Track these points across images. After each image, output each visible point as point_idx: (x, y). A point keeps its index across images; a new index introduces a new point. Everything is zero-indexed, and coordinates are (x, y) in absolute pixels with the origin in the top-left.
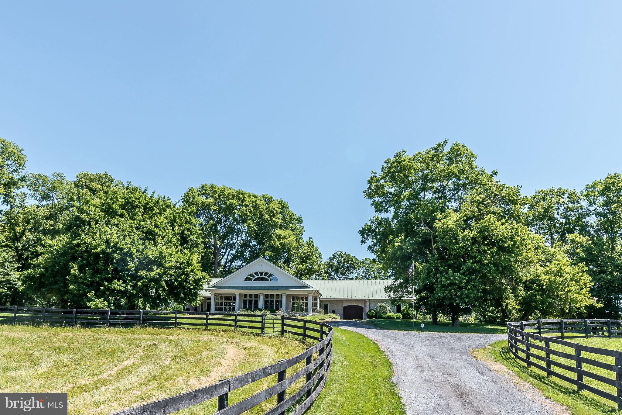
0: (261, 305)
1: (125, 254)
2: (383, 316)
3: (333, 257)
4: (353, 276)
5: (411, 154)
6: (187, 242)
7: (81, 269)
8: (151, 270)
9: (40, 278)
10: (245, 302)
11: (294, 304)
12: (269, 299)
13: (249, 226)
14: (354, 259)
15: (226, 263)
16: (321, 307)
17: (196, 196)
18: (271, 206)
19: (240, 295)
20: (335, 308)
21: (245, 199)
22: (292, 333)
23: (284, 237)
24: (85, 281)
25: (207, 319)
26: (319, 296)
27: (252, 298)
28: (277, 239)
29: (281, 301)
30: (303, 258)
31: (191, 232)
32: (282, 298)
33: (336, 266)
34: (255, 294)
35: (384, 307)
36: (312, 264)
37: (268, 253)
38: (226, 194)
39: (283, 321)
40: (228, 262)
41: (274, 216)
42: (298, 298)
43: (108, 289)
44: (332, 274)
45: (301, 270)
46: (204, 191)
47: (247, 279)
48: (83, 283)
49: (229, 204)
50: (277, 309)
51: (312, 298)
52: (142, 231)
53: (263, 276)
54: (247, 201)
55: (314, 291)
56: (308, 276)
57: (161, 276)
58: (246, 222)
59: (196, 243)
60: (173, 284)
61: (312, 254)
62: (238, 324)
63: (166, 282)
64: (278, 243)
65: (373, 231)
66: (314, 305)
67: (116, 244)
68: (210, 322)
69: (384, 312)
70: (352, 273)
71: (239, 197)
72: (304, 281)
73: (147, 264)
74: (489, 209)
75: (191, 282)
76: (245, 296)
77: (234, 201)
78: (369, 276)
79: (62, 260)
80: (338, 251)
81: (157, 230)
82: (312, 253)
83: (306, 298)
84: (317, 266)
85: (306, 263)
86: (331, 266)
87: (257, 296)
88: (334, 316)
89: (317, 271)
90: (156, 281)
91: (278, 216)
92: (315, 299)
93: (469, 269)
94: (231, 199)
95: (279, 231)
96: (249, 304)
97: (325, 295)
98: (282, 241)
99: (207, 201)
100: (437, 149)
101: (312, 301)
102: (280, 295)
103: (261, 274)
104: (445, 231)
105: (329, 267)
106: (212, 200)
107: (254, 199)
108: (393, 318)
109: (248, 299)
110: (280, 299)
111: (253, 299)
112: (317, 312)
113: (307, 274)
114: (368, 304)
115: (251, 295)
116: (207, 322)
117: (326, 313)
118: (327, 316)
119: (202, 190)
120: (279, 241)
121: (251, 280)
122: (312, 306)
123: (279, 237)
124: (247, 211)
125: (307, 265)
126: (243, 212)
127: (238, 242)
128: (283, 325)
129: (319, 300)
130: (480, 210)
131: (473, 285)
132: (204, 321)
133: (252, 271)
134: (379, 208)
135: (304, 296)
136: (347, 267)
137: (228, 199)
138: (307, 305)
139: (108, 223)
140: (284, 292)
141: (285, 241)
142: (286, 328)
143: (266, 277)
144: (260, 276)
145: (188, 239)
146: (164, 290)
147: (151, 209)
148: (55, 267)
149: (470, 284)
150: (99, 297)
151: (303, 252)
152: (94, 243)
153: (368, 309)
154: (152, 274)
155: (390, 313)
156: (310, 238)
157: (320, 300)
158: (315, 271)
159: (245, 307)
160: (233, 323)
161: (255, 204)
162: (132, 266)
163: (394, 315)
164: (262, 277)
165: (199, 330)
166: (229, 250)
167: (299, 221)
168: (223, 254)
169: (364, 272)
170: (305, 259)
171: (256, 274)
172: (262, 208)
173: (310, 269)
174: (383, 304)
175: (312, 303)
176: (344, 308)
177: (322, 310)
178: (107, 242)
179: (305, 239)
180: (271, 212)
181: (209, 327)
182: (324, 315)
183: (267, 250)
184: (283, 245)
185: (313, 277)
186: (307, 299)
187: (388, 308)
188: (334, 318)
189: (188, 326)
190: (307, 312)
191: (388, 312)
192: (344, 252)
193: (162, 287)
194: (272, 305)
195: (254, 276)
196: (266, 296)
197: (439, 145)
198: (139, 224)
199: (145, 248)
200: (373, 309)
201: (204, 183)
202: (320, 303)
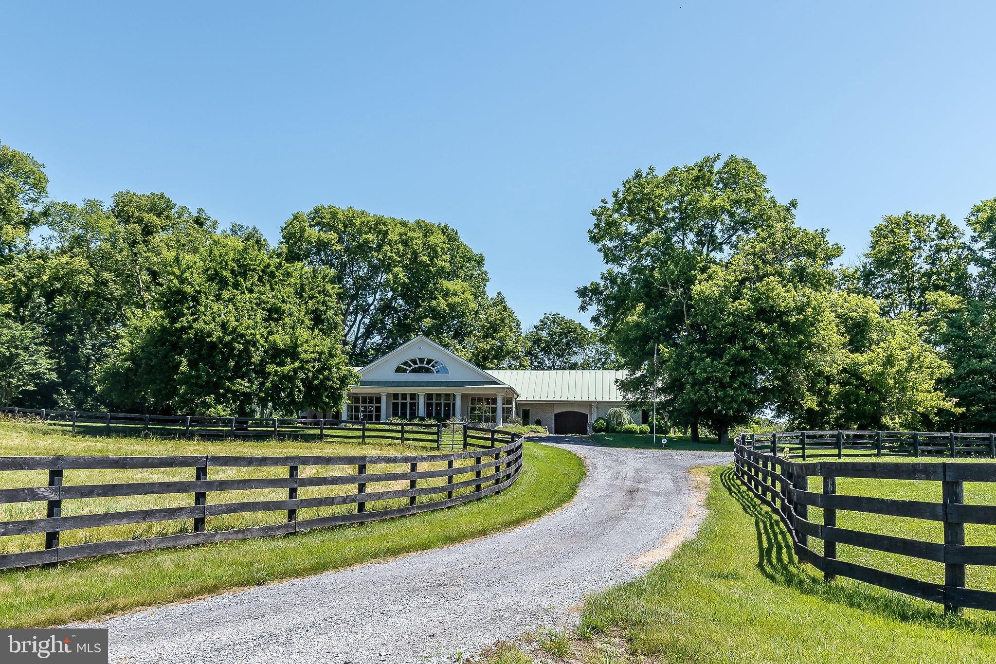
0: (421, 410)
1: (247, 343)
2: (619, 428)
3: (542, 325)
4: (578, 359)
5: (661, 173)
6: (322, 322)
7: (192, 364)
8: (282, 364)
9: (126, 374)
10: (395, 406)
11: (473, 409)
12: (434, 401)
13: (395, 276)
14: (578, 330)
15: (357, 339)
16: (517, 414)
17: (307, 228)
18: (432, 240)
19: (388, 395)
20: (540, 416)
21: (390, 232)
22: (479, 446)
23: (455, 294)
24: (200, 382)
25: (364, 430)
26: (515, 396)
27: (406, 399)
28: (443, 296)
29: (454, 404)
30: (488, 329)
31: (327, 306)
32: (454, 400)
33: (546, 341)
34: (411, 394)
35: (620, 414)
36: (502, 340)
37: (427, 322)
38: (358, 223)
39: (465, 432)
40: (361, 336)
41: (437, 258)
42: (480, 400)
43: (228, 390)
44: (540, 355)
45: (484, 351)
46: (318, 218)
47: (399, 370)
48: (196, 384)
49: (363, 241)
50: (447, 417)
51: (503, 400)
52: (264, 309)
53: (424, 365)
54: (393, 236)
55: (506, 388)
56: (496, 361)
57: (295, 370)
58: (390, 271)
59: (334, 322)
60: (311, 382)
61: (503, 322)
62: (406, 436)
63: (302, 380)
64: (443, 305)
65: (601, 293)
66: (507, 411)
67: (235, 329)
68: (367, 433)
69: (620, 423)
70: (576, 353)
71: (379, 226)
72: (489, 372)
73: (276, 354)
74: (769, 269)
75: (335, 380)
76: (396, 396)
77: (370, 237)
78: (606, 359)
79: (161, 350)
80: (550, 314)
81: (284, 307)
82: (503, 320)
83: (492, 399)
84: (511, 343)
85: (493, 338)
86: (537, 341)
87: (413, 396)
88: (539, 428)
89: (511, 351)
90: (289, 378)
91: (444, 257)
92: (508, 401)
93: (734, 357)
94: (366, 233)
95: (446, 284)
96: (401, 410)
97: (525, 395)
98: (450, 300)
99: (325, 236)
100: (702, 166)
101: (503, 404)
102: (452, 396)
103: (422, 361)
104: (705, 300)
105: (534, 343)
106: (333, 236)
107: (403, 230)
108: (635, 432)
109: (400, 401)
110: (451, 402)
111: (408, 401)
112: (511, 422)
113: (495, 357)
114: (594, 409)
115: (404, 396)
116: (364, 433)
117: (526, 422)
118: (526, 429)
119: (315, 217)
120: (446, 301)
121: (405, 371)
122: (503, 413)
123: (446, 294)
124: (391, 253)
125: (494, 342)
126: (386, 255)
127: (376, 303)
128: (466, 437)
129: (514, 404)
130: (757, 267)
131: (742, 383)
132: (360, 433)
133: (407, 358)
134: (610, 256)
135: (491, 397)
136: (568, 344)
137: (360, 232)
138: (494, 410)
139: (218, 298)
140: (458, 391)
141: (456, 300)
142: (469, 440)
143: (429, 366)
144: (419, 365)
145: (323, 317)
146: (300, 391)
147: (272, 275)
148: (151, 360)
149: (738, 380)
150: (218, 401)
151: (487, 319)
152: (208, 328)
153: (595, 418)
154: (285, 369)
155: (630, 423)
156: (499, 294)
157: (516, 404)
158: (508, 353)
159: (395, 414)
160: (399, 435)
161: (404, 237)
162: (256, 359)
163: (636, 428)
164: (422, 366)
165: (354, 444)
166: (359, 317)
167: (480, 261)
168: (351, 323)
169: (597, 351)
170: (491, 330)
171: (415, 362)
172: (418, 243)
173: (501, 348)
174: (618, 409)
175: (503, 408)
176: (557, 416)
177: (520, 419)
178: (224, 326)
179: (491, 292)
180: (433, 253)
181: (367, 440)
182: (521, 427)
183: (426, 317)
184: (451, 306)
185: (505, 364)
186: (494, 401)
187: (626, 416)
188: (538, 432)
189: (340, 440)
190: (495, 422)
191: (627, 422)
192: (561, 316)
193: (297, 387)
194: (438, 413)
195: (410, 366)
196: (429, 396)
197: (707, 160)
198: (259, 298)
199: (270, 333)
200: (602, 418)
201: (318, 205)
202: (516, 408)
